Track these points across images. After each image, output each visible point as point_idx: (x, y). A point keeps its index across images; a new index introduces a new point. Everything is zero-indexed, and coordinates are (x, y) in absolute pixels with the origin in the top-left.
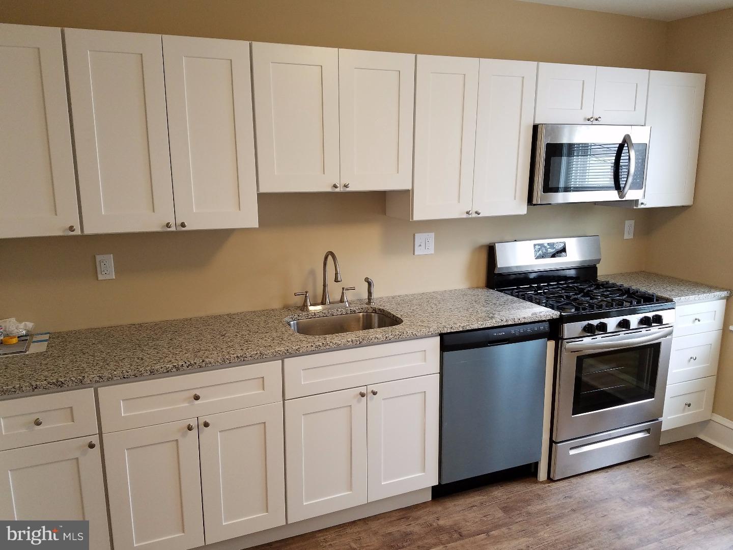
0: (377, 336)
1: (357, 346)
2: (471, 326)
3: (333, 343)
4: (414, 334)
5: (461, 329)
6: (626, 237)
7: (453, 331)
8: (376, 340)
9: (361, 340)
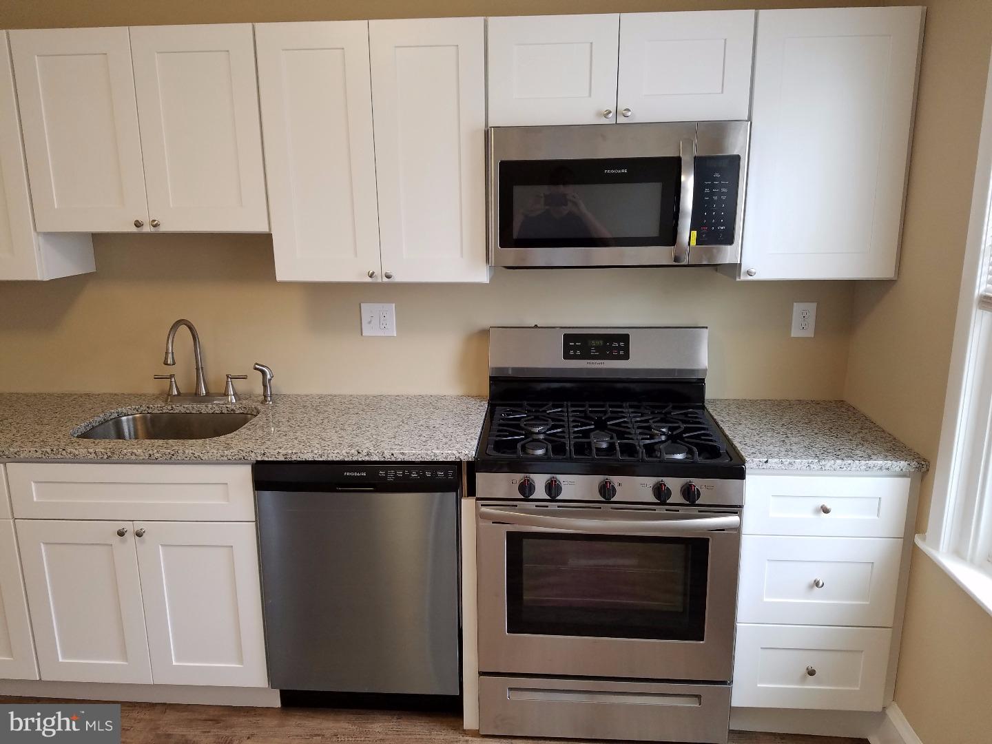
0: (135, 451)
1: (102, 461)
2: (299, 454)
3: (67, 452)
4: (196, 455)
5: (281, 458)
6: (796, 333)
7: (266, 459)
8: (133, 457)
9: (109, 454)
